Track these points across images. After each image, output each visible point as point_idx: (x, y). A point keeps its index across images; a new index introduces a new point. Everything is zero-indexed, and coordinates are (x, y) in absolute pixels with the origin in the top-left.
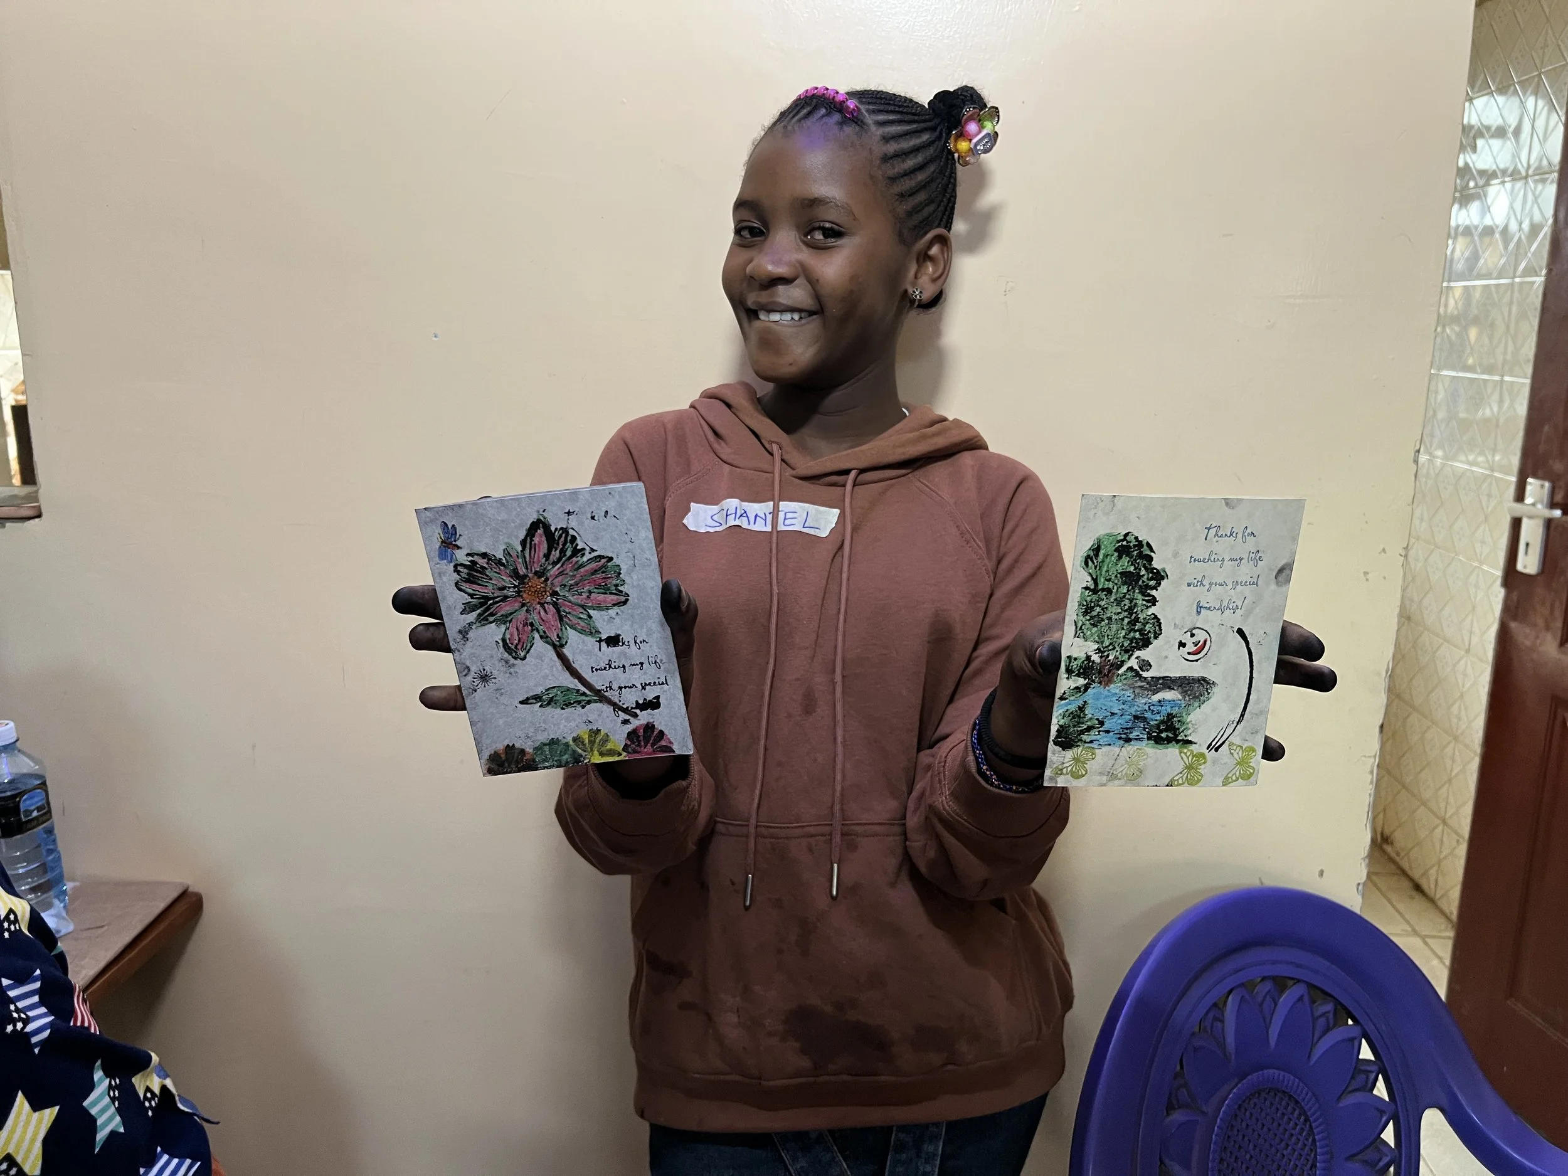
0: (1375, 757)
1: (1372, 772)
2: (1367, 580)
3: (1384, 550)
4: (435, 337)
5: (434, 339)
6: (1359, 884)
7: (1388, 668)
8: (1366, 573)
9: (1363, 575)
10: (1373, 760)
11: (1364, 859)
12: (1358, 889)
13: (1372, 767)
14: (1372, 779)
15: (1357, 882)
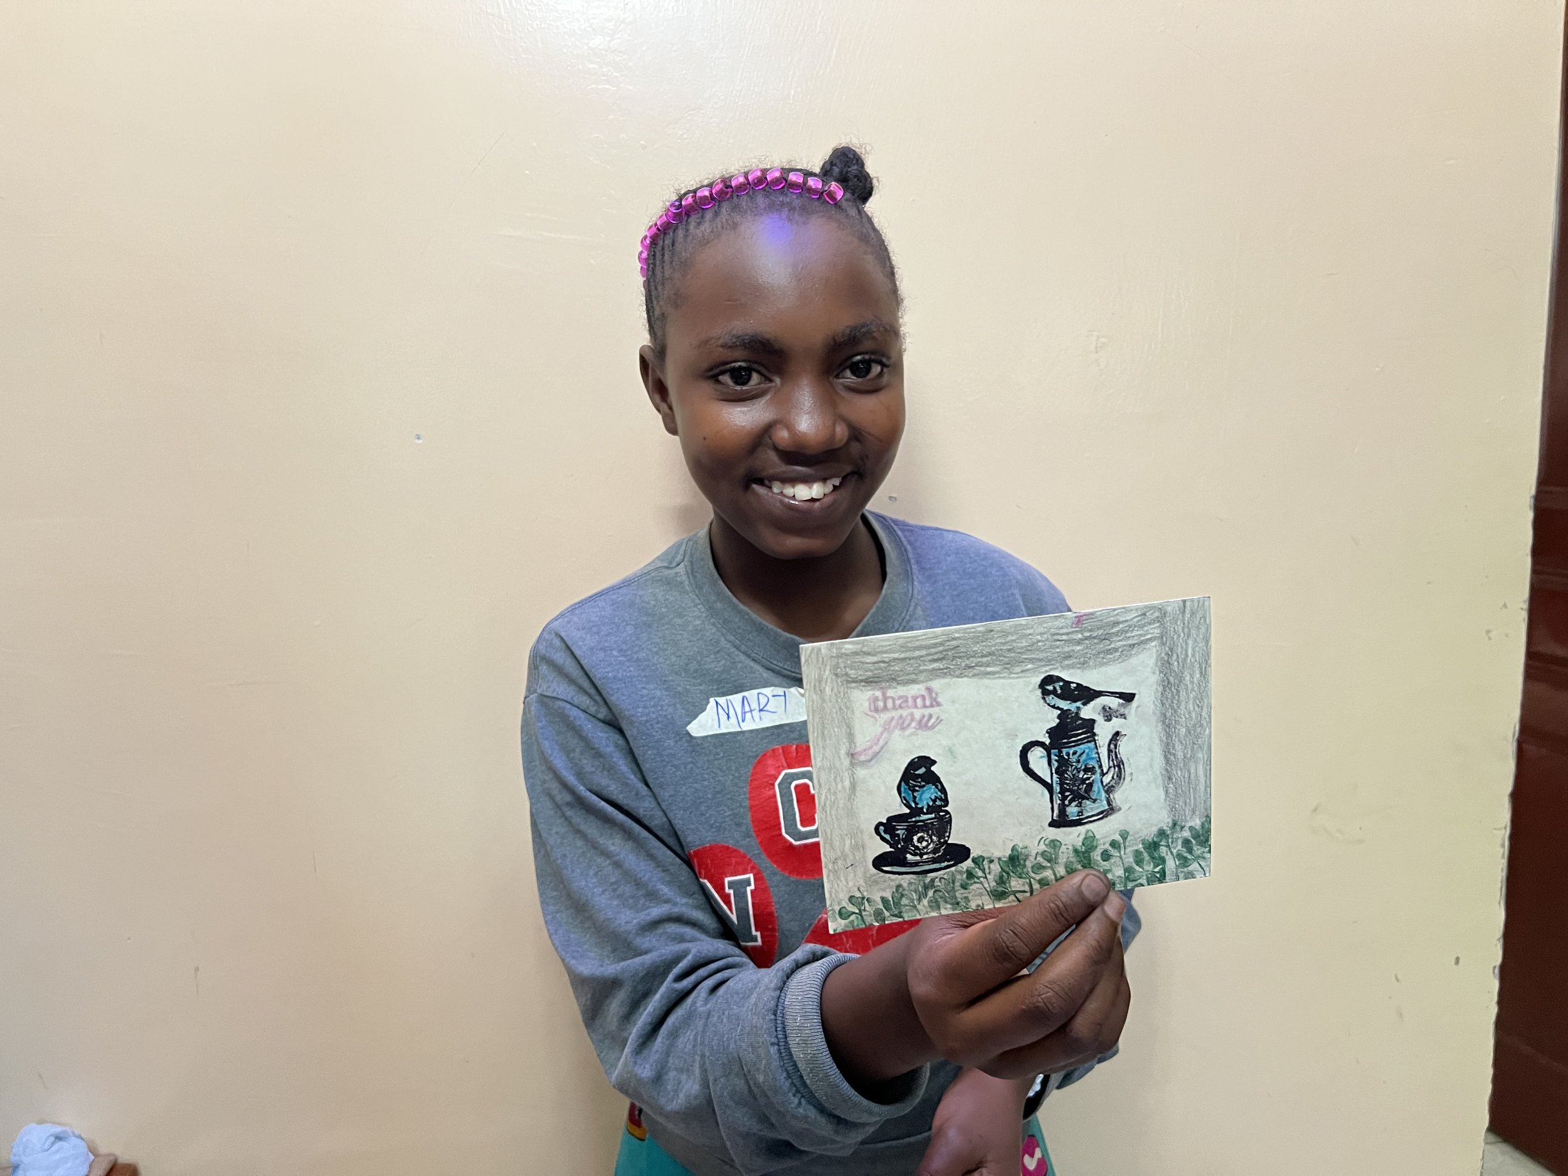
0: (1505, 828)
1: (1503, 846)
2: (1490, 639)
3: (1505, 606)
4: (418, 438)
5: (416, 441)
6: (1495, 967)
7: (1515, 733)
8: (1488, 632)
9: (1485, 634)
10: (1503, 831)
11: (1499, 940)
12: (1494, 972)
13: (1504, 839)
14: (1504, 854)
15: (1493, 965)
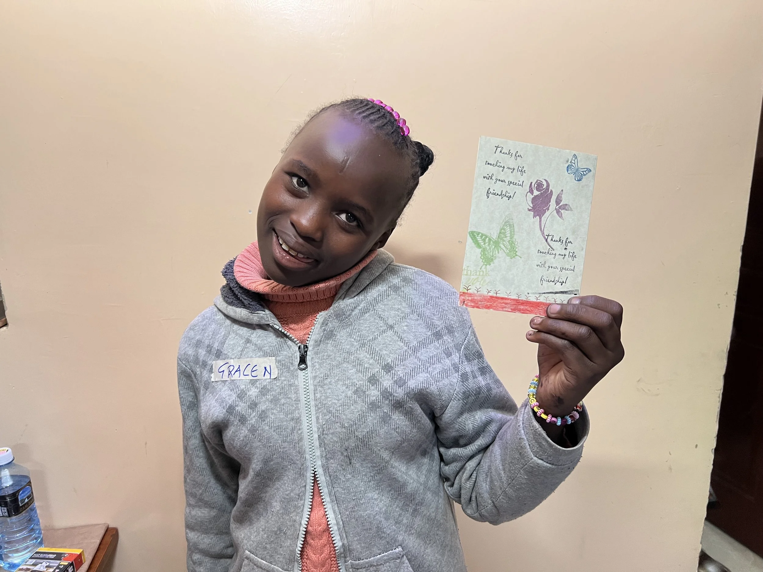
0: (721, 390)
1: (719, 397)
2: (719, 308)
3: (727, 293)
6: (712, 449)
7: (728, 348)
8: (719, 305)
9: (717, 306)
11: (715, 437)
12: (712, 452)
14: (719, 400)
